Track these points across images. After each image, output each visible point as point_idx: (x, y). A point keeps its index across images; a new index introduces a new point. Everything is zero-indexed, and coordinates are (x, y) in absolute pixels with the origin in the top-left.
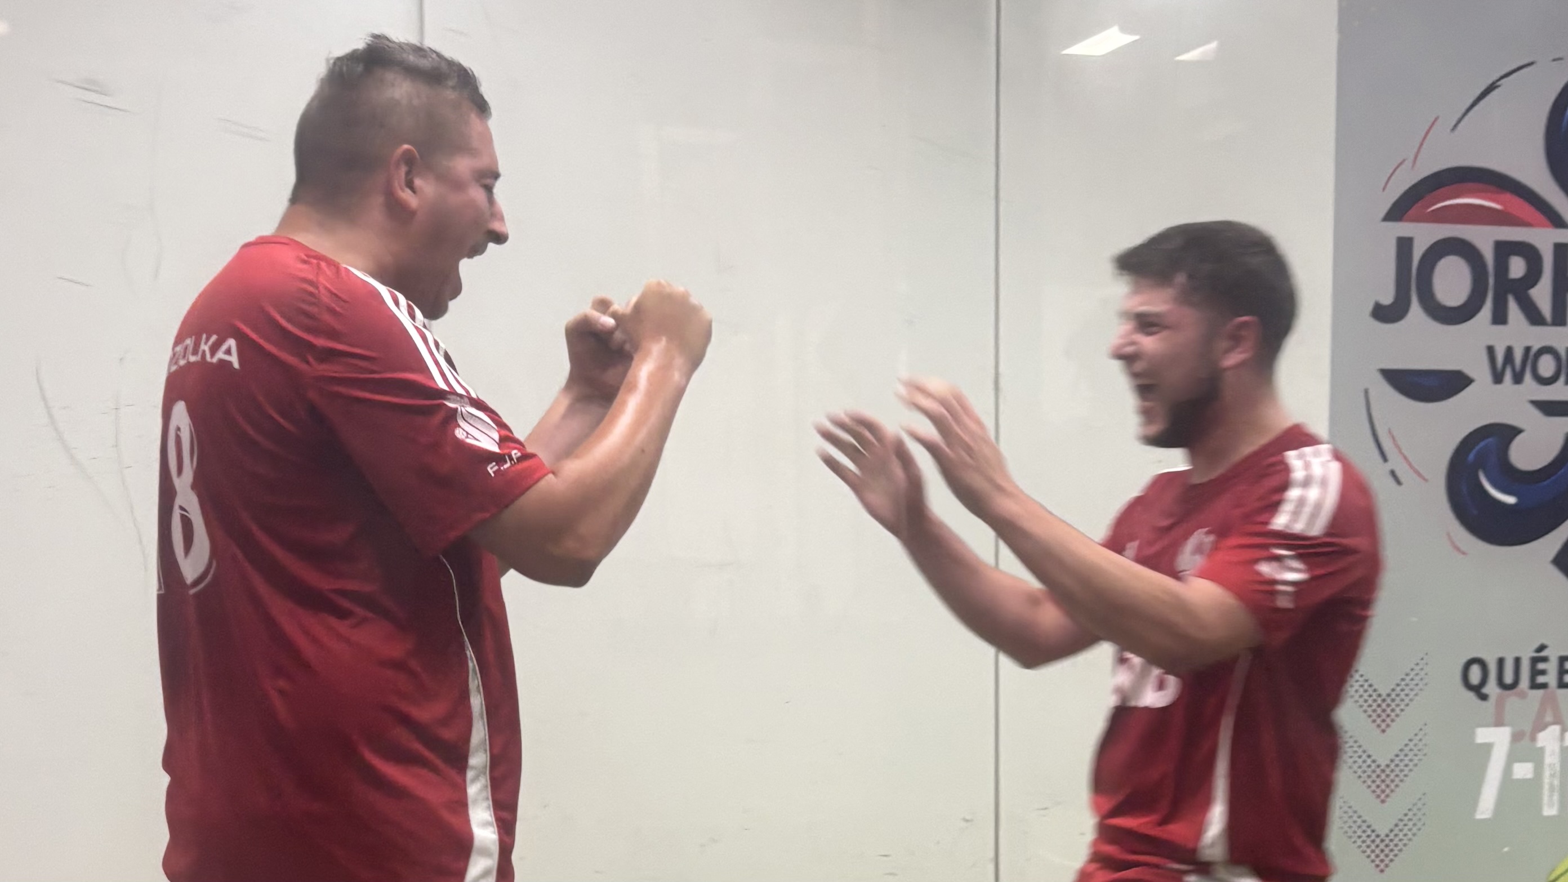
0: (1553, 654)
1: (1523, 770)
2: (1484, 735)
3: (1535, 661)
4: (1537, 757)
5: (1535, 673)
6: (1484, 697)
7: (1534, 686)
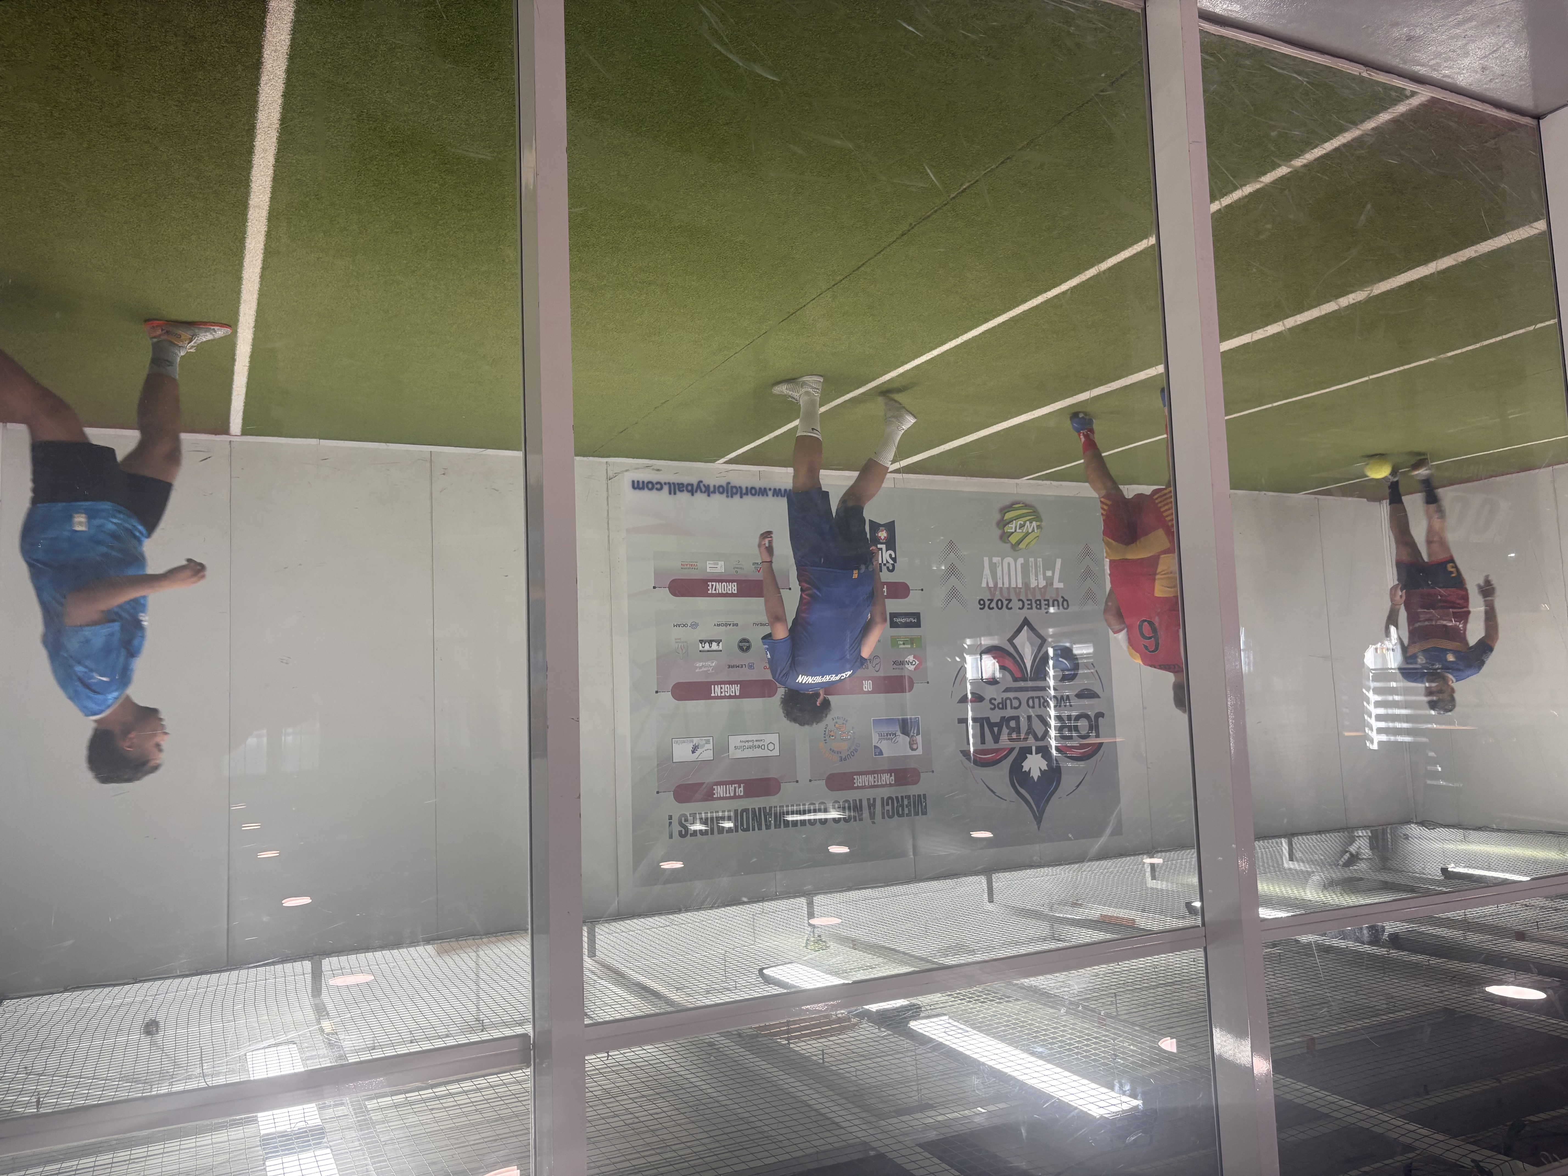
1: (1049, 573)
2: (1061, 585)
4: (1045, 578)
6: (1062, 597)
7: (1048, 600)
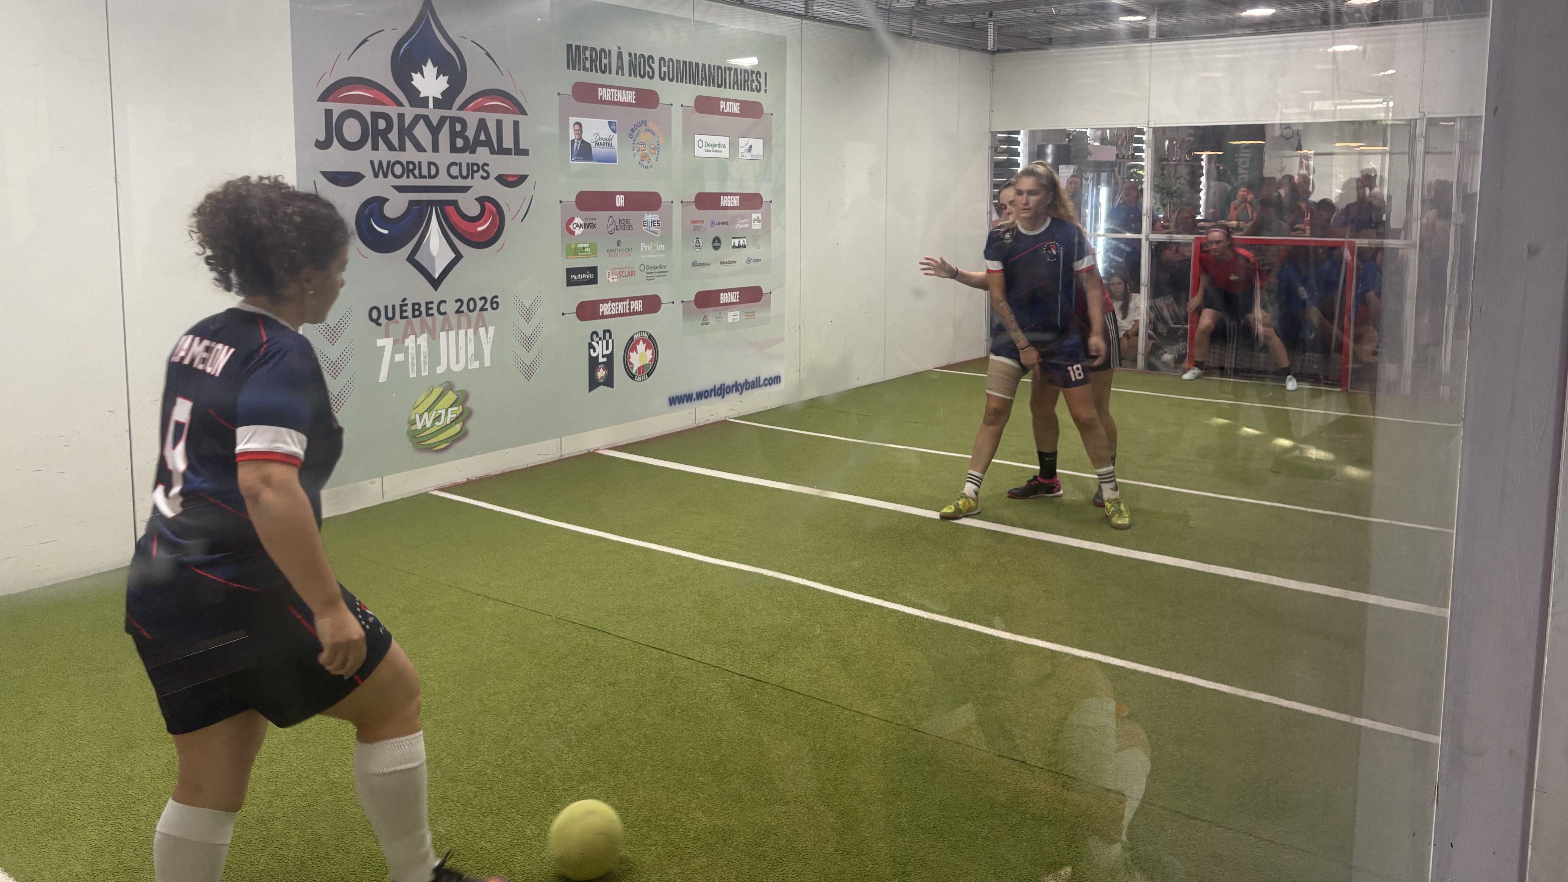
0: (409, 302)
1: (399, 357)
2: (380, 342)
3: (401, 306)
4: (406, 350)
5: (402, 311)
6: (379, 325)
7: (402, 317)
